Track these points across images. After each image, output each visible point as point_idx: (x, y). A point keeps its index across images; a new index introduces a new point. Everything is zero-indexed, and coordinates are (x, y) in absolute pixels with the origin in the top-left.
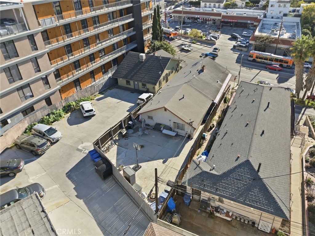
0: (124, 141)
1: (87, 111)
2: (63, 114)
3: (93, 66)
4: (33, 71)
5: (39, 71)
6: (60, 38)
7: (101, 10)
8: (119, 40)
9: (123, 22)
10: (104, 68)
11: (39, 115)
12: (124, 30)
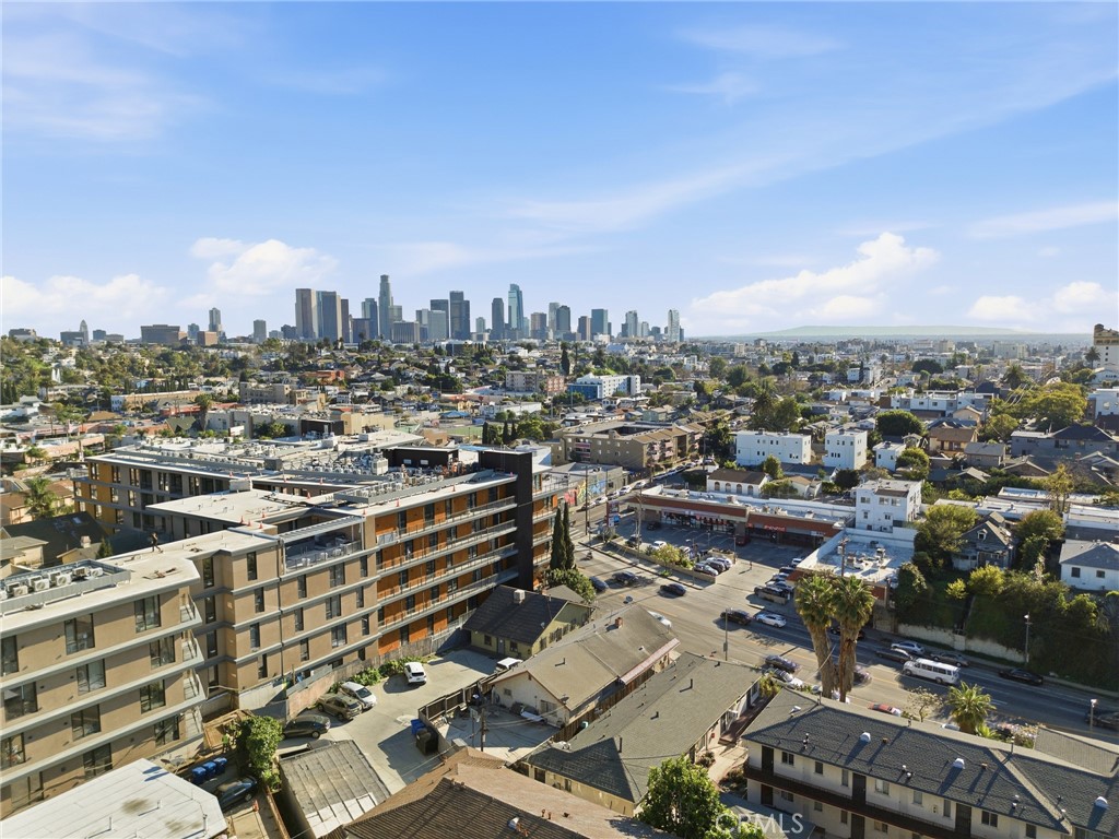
0: (460, 722)
1: (414, 674)
2: (379, 676)
3: (434, 606)
4: (355, 605)
5: (362, 606)
6: (397, 559)
7: (463, 516)
8: (485, 564)
9: (497, 534)
10: (452, 613)
11: (350, 670)
12: (497, 547)
